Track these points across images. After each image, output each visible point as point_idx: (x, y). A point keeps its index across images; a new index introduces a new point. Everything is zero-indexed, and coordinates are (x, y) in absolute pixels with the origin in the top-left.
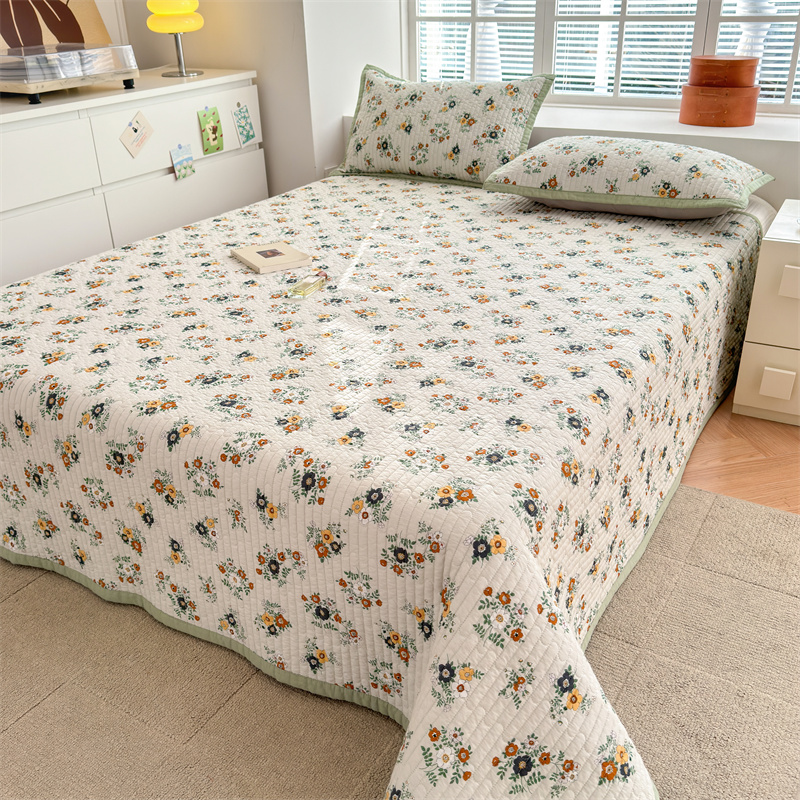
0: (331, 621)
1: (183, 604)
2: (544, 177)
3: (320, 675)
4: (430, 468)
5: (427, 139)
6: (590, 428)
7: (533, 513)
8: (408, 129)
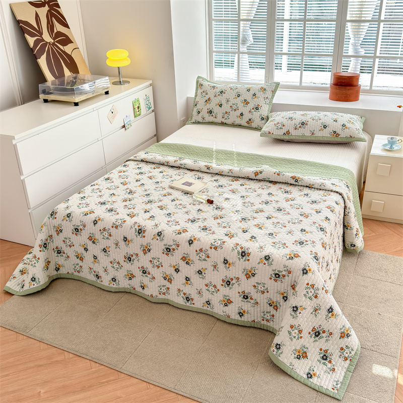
0: (249, 300)
1: (188, 299)
2: (284, 130)
3: (243, 318)
4: (282, 248)
5: (229, 110)
6: (327, 231)
7: (317, 260)
8: (221, 106)
